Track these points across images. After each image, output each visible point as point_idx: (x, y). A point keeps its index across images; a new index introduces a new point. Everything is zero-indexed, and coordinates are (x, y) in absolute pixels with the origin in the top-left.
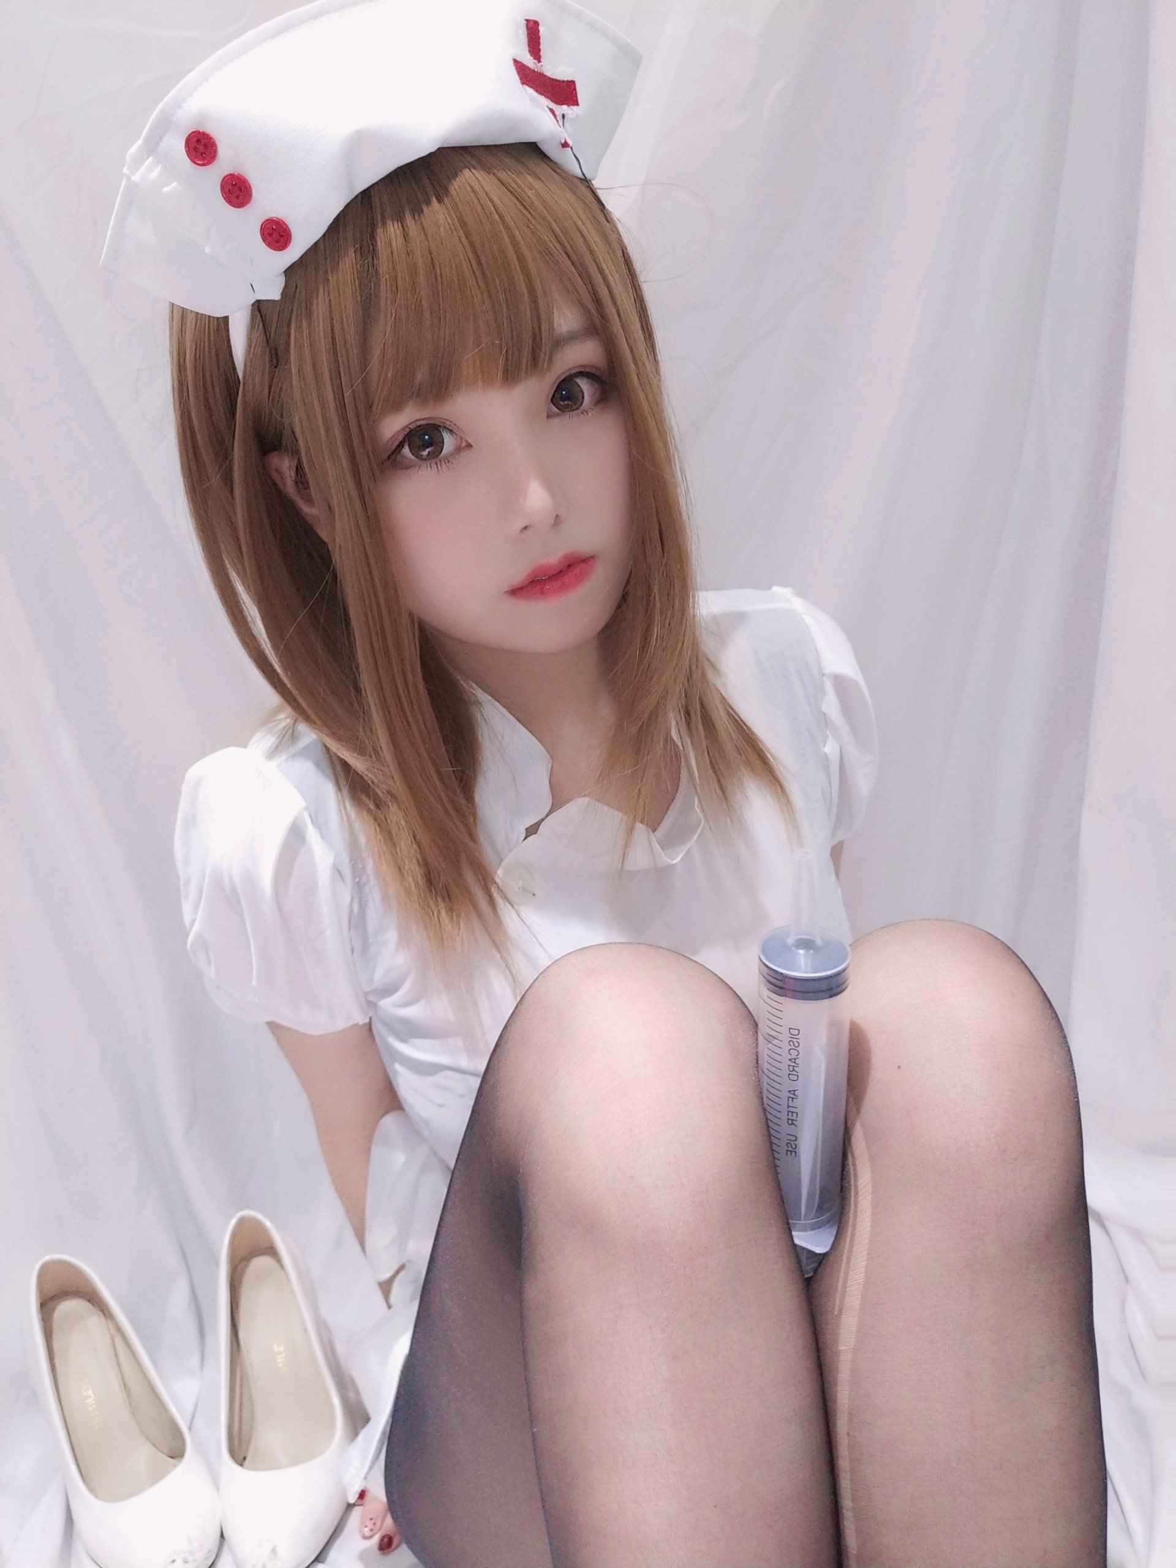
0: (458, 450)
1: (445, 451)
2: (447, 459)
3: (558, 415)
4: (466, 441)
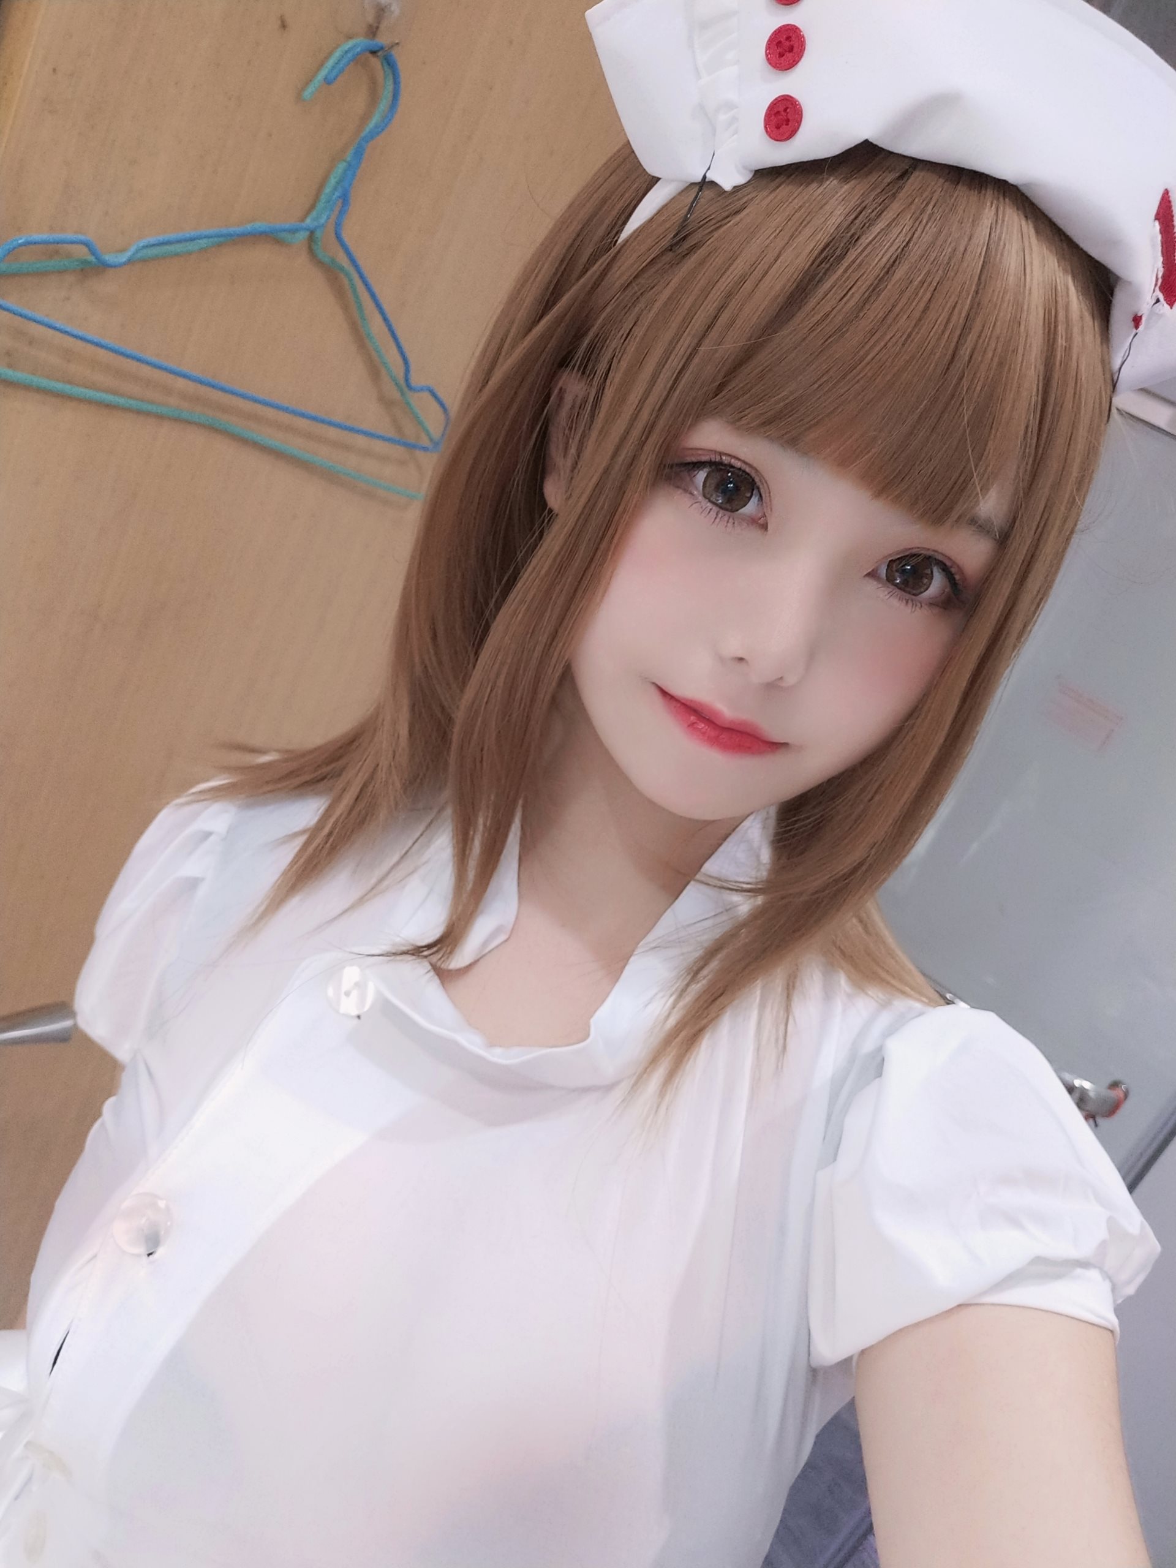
0: (753, 524)
1: (741, 512)
3: (882, 581)
4: (765, 521)
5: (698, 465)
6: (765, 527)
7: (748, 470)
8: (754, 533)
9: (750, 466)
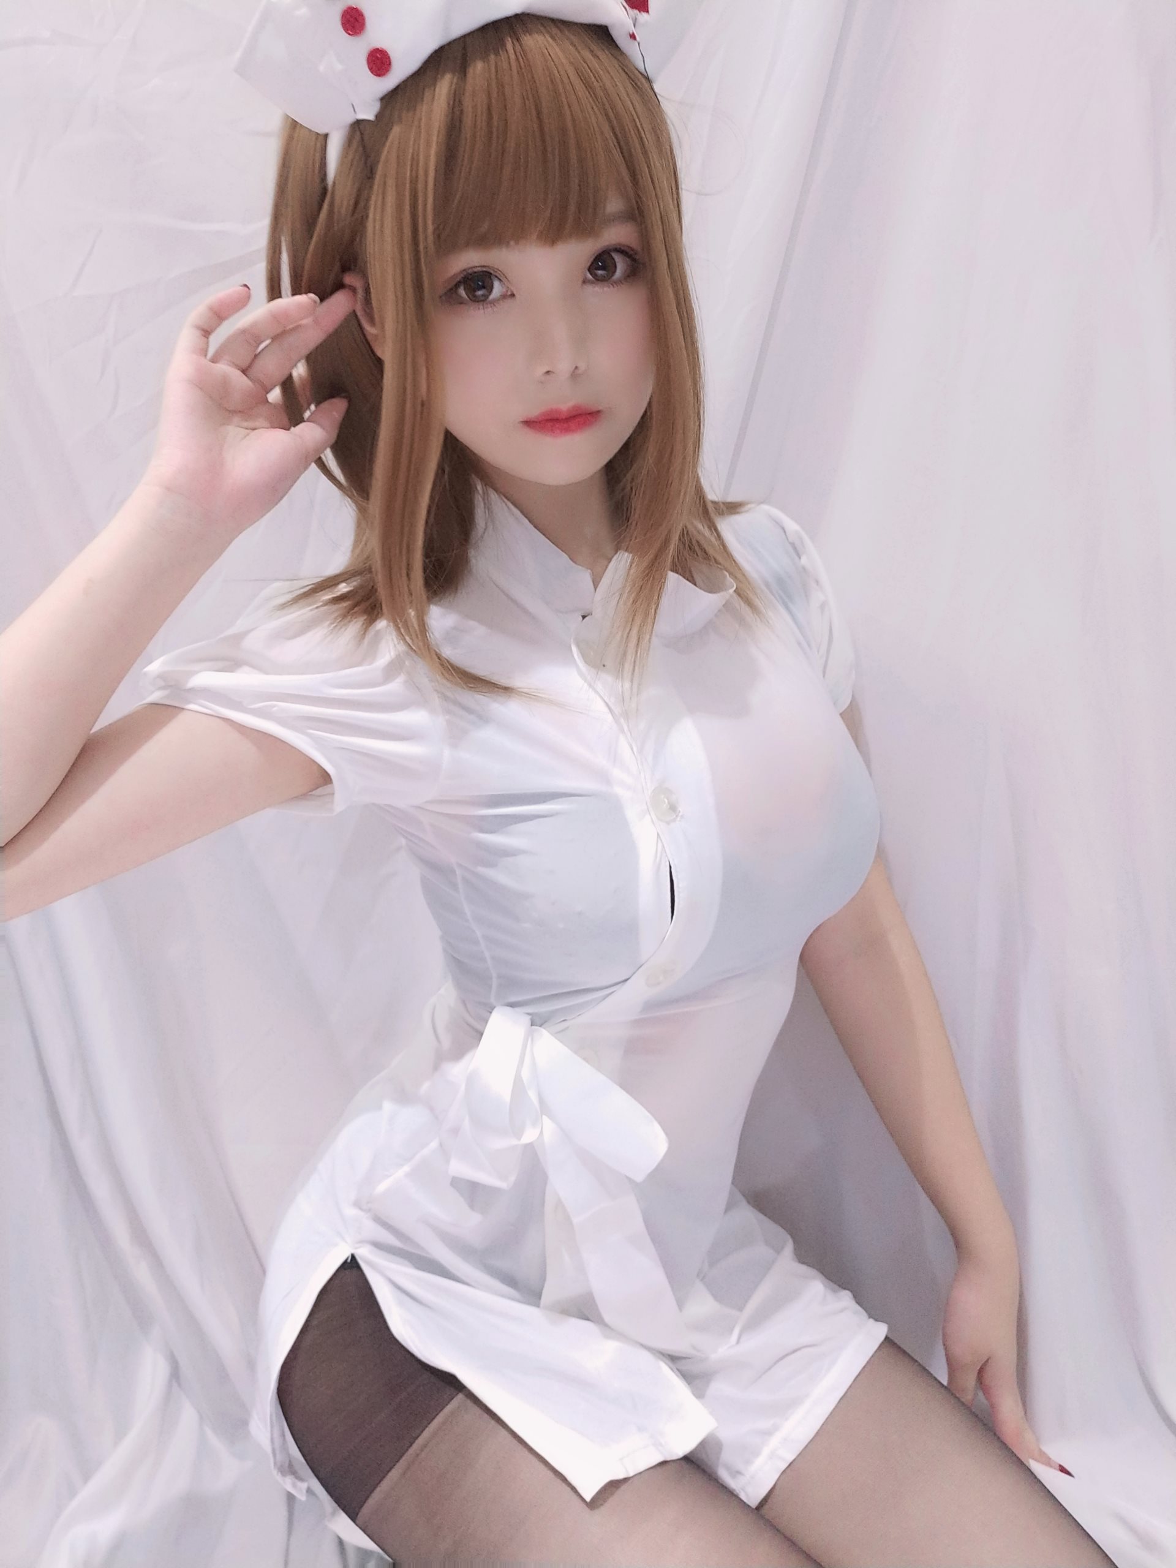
0: (504, 297)
1: (491, 297)
2: (494, 302)
3: (592, 283)
4: (512, 292)
5: (457, 286)
6: (513, 295)
7: (485, 269)
8: (509, 302)
9: (484, 266)
